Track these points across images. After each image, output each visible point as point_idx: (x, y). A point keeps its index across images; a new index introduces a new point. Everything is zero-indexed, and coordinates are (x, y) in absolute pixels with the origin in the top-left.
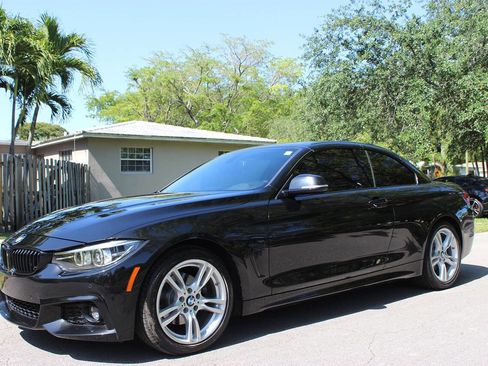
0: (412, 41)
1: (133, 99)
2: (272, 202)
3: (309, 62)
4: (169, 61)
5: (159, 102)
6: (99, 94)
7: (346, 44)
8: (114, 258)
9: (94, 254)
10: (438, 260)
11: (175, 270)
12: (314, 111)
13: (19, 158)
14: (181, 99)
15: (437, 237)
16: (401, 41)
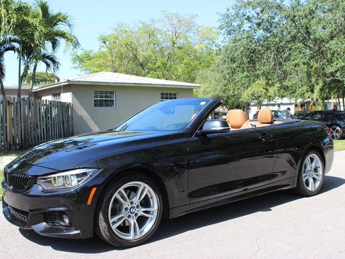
0: (295, 16)
1: (102, 56)
2: (190, 139)
3: (223, 31)
4: (127, 29)
5: (121, 57)
6: (79, 52)
7: (249, 19)
8: (79, 181)
9: (65, 178)
10: (308, 176)
11: (121, 189)
12: (226, 66)
13: (24, 99)
14: (135, 56)
15: (307, 160)
16: (287, 17)
